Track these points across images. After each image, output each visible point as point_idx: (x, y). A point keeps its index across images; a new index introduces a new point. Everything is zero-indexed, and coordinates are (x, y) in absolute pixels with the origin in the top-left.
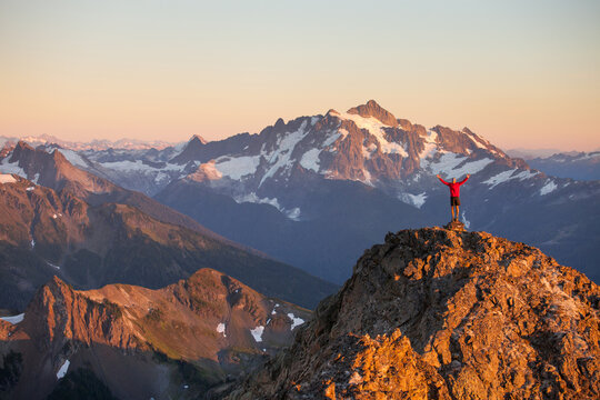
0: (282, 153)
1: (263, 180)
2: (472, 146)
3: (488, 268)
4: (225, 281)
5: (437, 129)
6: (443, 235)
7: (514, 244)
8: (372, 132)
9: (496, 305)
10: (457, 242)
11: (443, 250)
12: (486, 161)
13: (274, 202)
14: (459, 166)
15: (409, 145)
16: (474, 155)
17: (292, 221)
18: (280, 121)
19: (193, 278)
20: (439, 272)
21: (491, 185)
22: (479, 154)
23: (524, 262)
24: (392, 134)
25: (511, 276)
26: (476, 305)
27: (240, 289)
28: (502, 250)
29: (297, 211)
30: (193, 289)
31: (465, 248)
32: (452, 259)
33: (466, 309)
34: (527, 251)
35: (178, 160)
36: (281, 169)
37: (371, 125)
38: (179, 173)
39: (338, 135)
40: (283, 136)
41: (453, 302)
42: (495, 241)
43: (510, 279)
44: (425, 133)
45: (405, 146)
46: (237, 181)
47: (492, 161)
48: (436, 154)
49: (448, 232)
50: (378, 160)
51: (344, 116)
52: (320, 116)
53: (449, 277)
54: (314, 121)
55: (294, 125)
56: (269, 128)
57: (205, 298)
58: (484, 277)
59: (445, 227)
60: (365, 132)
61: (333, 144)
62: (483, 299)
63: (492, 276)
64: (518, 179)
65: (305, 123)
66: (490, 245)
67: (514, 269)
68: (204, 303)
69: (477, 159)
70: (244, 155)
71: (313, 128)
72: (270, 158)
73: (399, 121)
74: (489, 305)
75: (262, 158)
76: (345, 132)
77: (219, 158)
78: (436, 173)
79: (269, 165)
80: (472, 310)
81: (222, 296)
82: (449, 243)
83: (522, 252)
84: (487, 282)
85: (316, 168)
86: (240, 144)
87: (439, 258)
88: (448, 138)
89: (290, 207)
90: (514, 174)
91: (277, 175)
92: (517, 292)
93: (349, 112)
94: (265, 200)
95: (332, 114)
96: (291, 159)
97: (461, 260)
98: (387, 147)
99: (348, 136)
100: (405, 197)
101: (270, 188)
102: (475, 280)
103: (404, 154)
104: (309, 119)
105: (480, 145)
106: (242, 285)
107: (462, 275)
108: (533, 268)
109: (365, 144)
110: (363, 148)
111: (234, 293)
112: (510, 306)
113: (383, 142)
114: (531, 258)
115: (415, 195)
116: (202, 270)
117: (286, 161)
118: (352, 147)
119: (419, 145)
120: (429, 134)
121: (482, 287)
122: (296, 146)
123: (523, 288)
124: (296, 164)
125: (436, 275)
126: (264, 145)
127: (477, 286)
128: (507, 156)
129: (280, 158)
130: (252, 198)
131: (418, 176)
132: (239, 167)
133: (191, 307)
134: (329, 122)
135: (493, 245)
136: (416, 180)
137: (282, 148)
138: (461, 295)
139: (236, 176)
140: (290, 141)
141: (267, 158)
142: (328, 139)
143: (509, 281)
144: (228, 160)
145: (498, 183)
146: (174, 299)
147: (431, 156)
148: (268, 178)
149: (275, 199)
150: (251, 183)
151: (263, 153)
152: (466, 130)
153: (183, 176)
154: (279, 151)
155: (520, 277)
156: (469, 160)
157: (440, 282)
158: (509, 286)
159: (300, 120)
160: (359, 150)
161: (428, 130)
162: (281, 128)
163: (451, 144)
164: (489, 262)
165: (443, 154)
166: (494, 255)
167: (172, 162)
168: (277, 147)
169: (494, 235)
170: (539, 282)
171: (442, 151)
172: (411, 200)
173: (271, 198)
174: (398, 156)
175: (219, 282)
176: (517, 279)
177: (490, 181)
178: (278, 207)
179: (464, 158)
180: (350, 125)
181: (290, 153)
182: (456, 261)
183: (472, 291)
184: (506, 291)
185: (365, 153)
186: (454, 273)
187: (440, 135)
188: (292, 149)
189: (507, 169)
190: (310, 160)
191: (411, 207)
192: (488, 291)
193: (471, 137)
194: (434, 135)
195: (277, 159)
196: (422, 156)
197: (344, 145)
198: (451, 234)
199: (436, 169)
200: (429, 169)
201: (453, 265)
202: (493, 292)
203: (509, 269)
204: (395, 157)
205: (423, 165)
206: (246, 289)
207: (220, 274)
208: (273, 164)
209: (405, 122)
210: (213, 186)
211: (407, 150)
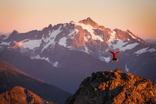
0: (51, 38)
1: (43, 50)
2: (130, 37)
3: (130, 87)
4: (26, 92)
5: (116, 30)
6: (113, 74)
7: (140, 78)
8: (89, 31)
9: (133, 100)
10: (119, 77)
11: (113, 79)
12: (136, 44)
13: (47, 59)
14: (125, 46)
15: (104, 36)
16: (131, 42)
17: (54, 67)
18: (50, 25)
19: (12, 90)
20: (111, 87)
21: (138, 54)
22: (133, 41)
23: (144, 85)
24: (97, 32)
25: (138, 90)
26: (125, 100)
27: (32, 95)
28: (135, 80)
29: (57, 63)
30: (12, 95)
31: (122, 79)
32: (117, 83)
33: (121, 101)
34: (145, 81)
35: (7, 41)
36: (50, 45)
37: (89, 28)
38: (7, 46)
39: (75, 32)
40: (51, 32)
41: (116, 99)
42: (133, 76)
43: (138, 91)
44: (111, 32)
45: (102, 37)
46: (32, 50)
47: (138, 44)
48: (115, 41)
49: (115, 73)
50: (91, 42)
51: (77, 24)
52: (67, 24)
53: (115, 89)
54: (65, 26)
55: (56, 27)
56: (46, 28)
57: (17, 99)
58: (128, 90)
59: (114, 71)
60: (86, 31)
61: (72, 35)
62: (127, 98)
63: (131, 90)
64: (149, 52)
65: (61, 27)
66: (131, 78)
67: (140, 87)
68: (17, 101)
69: (132, 43)
70: (35, 39)
71: (64, 28)
72: (46, 41)
73: (100, 27)
74: (130, 100)
75: (43, 41)
76: (77, 31)
77: (25, 40)
78: (115, 48)
79: (45, 44)
80: (123, 102)
81: (24, 98)
82: (116, 77)
83: (143, 81)
84: (129, 92)
85: (65, 45)
86: (33, 35)
87: (112, 82)
88: (120, 34)
89: (54, 61)
90: (148, 50)
91: (48, 48)
92: (141, 96)
93: (79, 22)
94: (44, 58)
95: (72, 23)
96: (55, 41)
97: (120, 83)
98: (95, 37)
99: (79, 32)
100: (102, 58)
101: (46, 53)
102: (125, 91)
103: (102, 40)
104: (62, 25)
105: (133, 37)
106: (33, 94)
107: (120, 89)
108: (147, 87)
109: (86, 36)
110: (85, 38)
111: (29, 97)
112: (138, 101)
113: (93, 35)
114: (146, 83)
115: (106, 57)
116: (16, 87)
117: (52, 42)
118: (80, 37)
119: (108, 37)
120: (113, 32)
121: (127, 94)
122: (57, 36)
123: (143, 94)
124: (57, 43)
125: (110, 89)
126: (43, 35)
127: (125, 93)
128: (144, 42)
129: (50, 41)
130: (38, 57)
131: (107, 49)
132: (33, 44)
133: (11, 102)
134: (71, 26)
135: (132, 78)
136: (106, 51)
137: (51, 36)
138: (119, 96)
139: (32, 47)
140: (55, 34)
141: (45, 40)
142: (70, 33)
143: (137, 92)
144: (28, 41)
145: (141, 53)
146: (4, 99)
147: (113, 41)
148: (45, 49)
149: (48, 58)
150: (37, 51)
151: (43, 38)
152: (128, 31)
153: (9, 47)
154: (49, 38)
155: (142, 90)
156: (129, 43)
157: (112, 91)
158: (138, 94)
159: (59, 25)
160: (83, 38)
161: (112, 31)
162: (51, 28)
163: (121, 37)
164: (130, 84)
165: (118, 41)
166: (132, 81)
167: (4, 41)
168: (49, 36)
169: (132, 74)
170: (149, 92)
171: (118, 39)
172: (104, 59)
173: (46, 57)
174: (99, 41)
175: (23, 92)
176: (141, 91)
177: (137, 52)
178: (49, 61)
179: (127, 43)
180: (80, 28)
181: (54, 39)
182: (118, 84)
183: (124, 95)
184: (136, 95)
185: (86, 39)
186: (117, 88)
187: (117, 33)
188: (55, 37)
189: (144, 47)
190: (63, 42)
191: (104, 62)
192: (129, 95)
193: (130, 34)
194: (115, 33)
195: (49, 41)
196: (110, 41)
197: (77, 36)
198: (116, 74)
199: (115, 47)
200: (112, 47)
201: (117, 85)
202: (131, 96)
203: (138, 87)
204: (98, 41)
205: (110, 45)
206: (34, 95)
207: (24, 89)
208: (47, 43)
209: (103, 27)
210: (22, 52)
211: (103, 39)
